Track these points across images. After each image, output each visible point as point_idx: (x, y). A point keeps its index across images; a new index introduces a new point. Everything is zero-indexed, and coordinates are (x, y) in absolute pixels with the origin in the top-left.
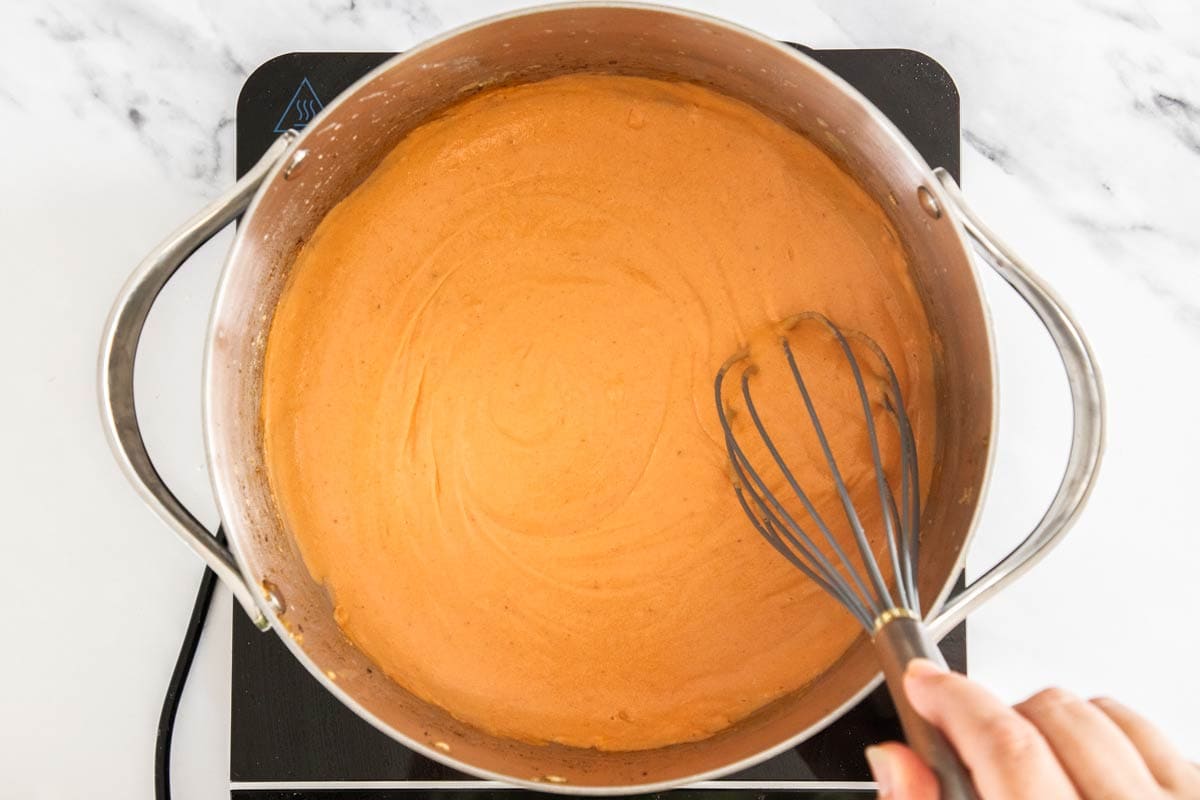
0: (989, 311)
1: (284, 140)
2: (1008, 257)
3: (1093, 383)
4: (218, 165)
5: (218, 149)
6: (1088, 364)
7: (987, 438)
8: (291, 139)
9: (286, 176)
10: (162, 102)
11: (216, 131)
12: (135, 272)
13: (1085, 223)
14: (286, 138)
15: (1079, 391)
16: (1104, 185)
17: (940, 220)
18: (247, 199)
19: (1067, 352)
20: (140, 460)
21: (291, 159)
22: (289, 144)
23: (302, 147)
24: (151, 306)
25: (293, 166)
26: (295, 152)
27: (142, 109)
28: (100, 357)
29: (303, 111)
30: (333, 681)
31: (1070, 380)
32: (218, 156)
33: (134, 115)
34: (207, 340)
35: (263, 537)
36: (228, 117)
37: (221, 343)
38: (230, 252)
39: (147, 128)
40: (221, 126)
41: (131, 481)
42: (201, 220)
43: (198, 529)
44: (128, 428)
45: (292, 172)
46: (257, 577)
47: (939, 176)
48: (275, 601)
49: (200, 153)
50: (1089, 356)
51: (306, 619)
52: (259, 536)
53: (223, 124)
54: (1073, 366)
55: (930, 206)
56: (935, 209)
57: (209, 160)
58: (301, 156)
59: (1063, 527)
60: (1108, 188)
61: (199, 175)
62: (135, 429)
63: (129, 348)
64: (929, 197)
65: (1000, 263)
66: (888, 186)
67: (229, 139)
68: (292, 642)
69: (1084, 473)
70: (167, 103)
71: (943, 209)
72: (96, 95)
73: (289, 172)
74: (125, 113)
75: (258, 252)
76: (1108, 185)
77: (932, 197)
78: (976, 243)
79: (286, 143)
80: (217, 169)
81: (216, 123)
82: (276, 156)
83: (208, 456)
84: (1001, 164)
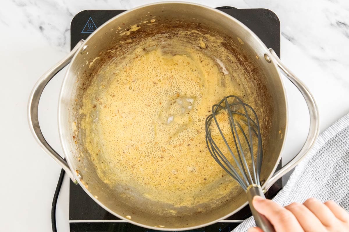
0: (285, 89)
2: (291, 74)
3: (316, 110)
4: (65, 42)
5: (65, 38)
6: (314, 104)
7: (285, 126)
8: (82, 42)
9: (81, 53)
10: (49, 24)
11: (65, 33)
12: (38, 82)
13: (316, 59)
14: (81, 42)
15: (312, 113)
16: (322, 48)
17: (271, 63)
18: (70, 60)
19: (308, 101)
20: (40, 135)
21: (82, 48)
22: (82, 44)
23: (86, 45)
24: (42, 91)
25: (83, 50)
26: (84, 46)
27: (43, 26)
28: (28, 106)
30: (97, 199)
31: (309, 109)
32: (65, 40)
33: (41, 28)
34: (59, 101)
35: (76, 157)
36: (68, 28)
37: (63, 102)
38: (65, 75)
39: (44, 31)
40: (66, 31)
41: (37, 142)
42: (56, 66)
43: (57, 155)
44: (37, 127)
45: (83, 52)
46: (74, 169)
47: (270, 51)
48: (80, 176)
49: (60, 39)
50: (314, 102)
51: (89, 181)
52: (75, 157)
54: (310, 105)
55: (268, 60)
56: (269, 60)
57: (62, 41)
58: (85, 47)
59: (307, 152)
61: (59, 45)
62: (38, 127)
64: (267, 57)
65: (288, 75)
66: (256, 54)
67: (68, 35)
68: (85, 188)
69: (313, 136)
70: (50, 24)
71: (272, 60)
72: (30, 22)
73: (82, 52)
74: (38, 27)
75: (73, 75)
76: (323, 48)
77: (268, 57)
78: (281, 69)
79: (81, 43)
81: (64, 30)
82: (78, 48)
83: (60, 134)
84: (292, 42)
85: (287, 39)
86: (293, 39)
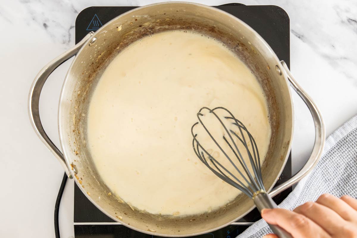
1: (89, 34)
2: (300, 89)
4: (70, 40)
5: (70, 35)
8: (92, 34)
9: (90, 45)
10: (53, 21)
11: (69, 30)
13: (327, 57)
16: (332, 46)
17: (281, 76)
21: (91, 40)
22: (91, 36)
23: (95, 37)
25: (92, 42)
26: (93, 38)
27: (47, 24)
29: (95, 24)
32: (70, 38)
33: (45, 25)
36: (73, 26)
39: (48, 29)
43: (54, 146)
46: (70, 162)
47: (282, 63)
48: (74, 170)
49: (65, 36)
52: (72, 150)
53: (71, 28)
56: (280, 72)
57: (67, 38)
60: (334, 47)
61: (64, 43)
63: (38, 92)
66: (267, 64)
67: (73, 32)
68: (79, 183)
70: (55, 22)
71: (282, 73)
72: (33, 19)
74: (42, 25)
77: (279, 69)
78: (291, 83)
80: (69, 41)
81: (69, 28)
82: (87, 39)
84: (302, 39)
85: (297, 36)
86: (302, 36)
